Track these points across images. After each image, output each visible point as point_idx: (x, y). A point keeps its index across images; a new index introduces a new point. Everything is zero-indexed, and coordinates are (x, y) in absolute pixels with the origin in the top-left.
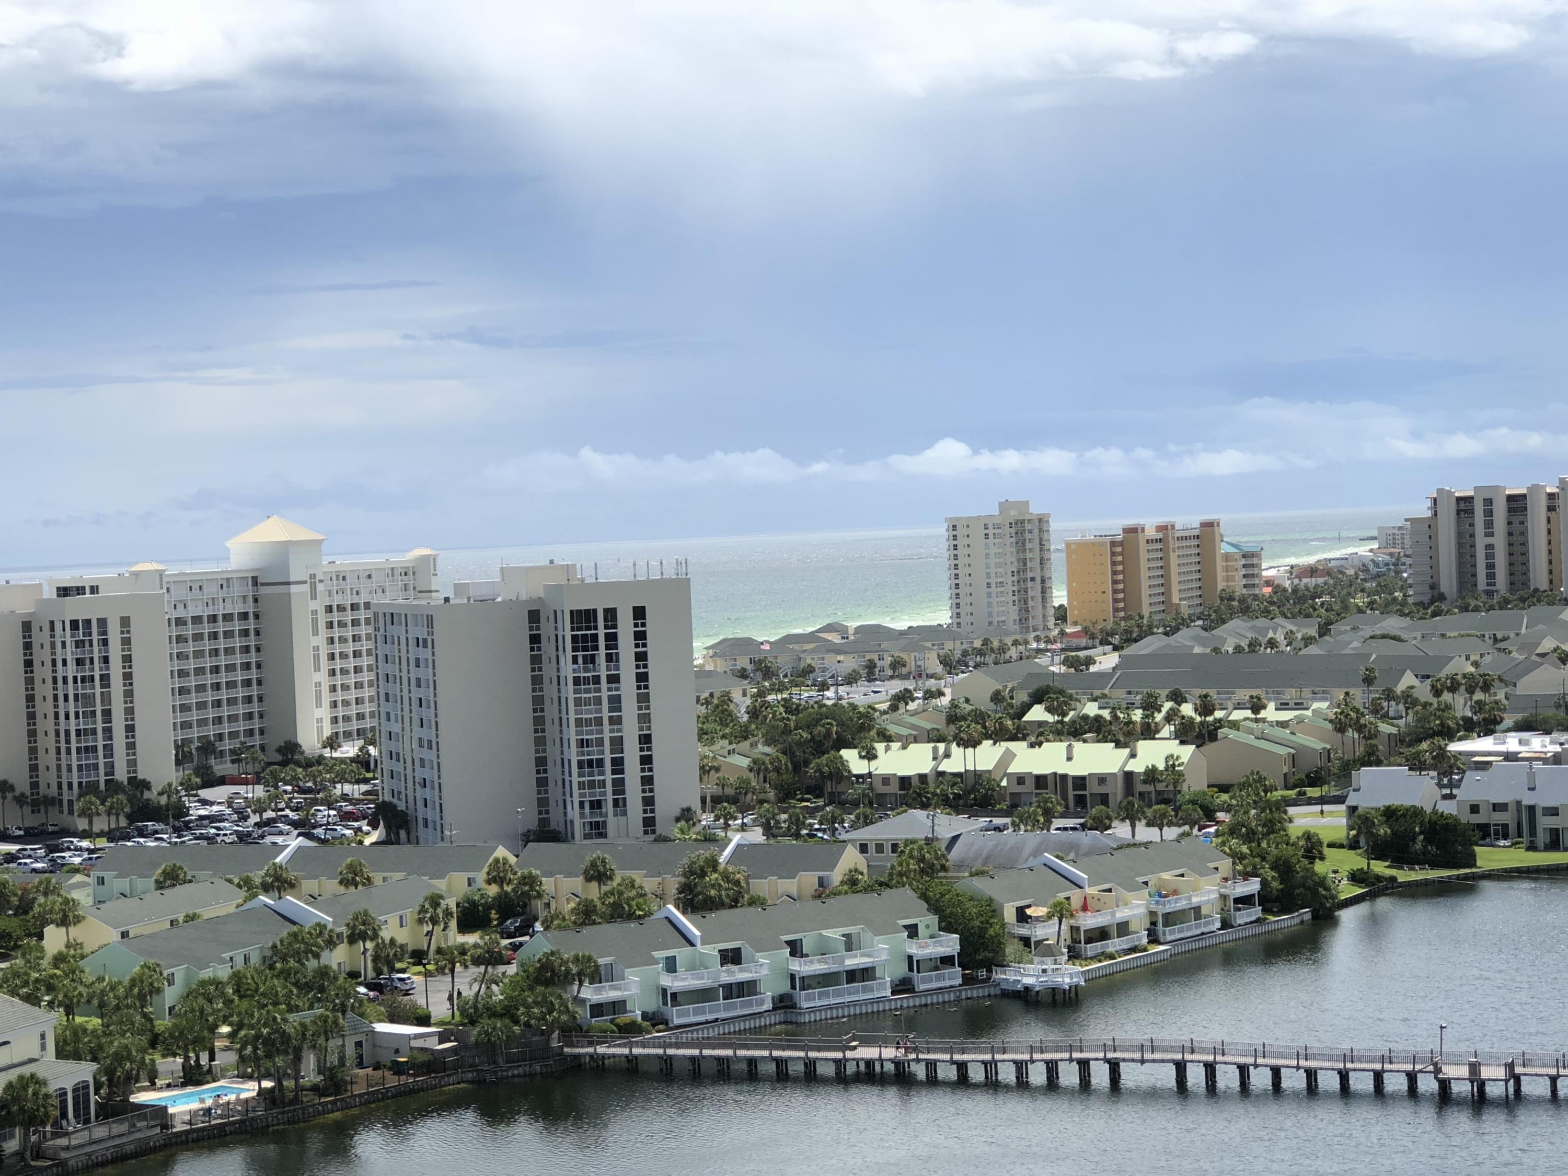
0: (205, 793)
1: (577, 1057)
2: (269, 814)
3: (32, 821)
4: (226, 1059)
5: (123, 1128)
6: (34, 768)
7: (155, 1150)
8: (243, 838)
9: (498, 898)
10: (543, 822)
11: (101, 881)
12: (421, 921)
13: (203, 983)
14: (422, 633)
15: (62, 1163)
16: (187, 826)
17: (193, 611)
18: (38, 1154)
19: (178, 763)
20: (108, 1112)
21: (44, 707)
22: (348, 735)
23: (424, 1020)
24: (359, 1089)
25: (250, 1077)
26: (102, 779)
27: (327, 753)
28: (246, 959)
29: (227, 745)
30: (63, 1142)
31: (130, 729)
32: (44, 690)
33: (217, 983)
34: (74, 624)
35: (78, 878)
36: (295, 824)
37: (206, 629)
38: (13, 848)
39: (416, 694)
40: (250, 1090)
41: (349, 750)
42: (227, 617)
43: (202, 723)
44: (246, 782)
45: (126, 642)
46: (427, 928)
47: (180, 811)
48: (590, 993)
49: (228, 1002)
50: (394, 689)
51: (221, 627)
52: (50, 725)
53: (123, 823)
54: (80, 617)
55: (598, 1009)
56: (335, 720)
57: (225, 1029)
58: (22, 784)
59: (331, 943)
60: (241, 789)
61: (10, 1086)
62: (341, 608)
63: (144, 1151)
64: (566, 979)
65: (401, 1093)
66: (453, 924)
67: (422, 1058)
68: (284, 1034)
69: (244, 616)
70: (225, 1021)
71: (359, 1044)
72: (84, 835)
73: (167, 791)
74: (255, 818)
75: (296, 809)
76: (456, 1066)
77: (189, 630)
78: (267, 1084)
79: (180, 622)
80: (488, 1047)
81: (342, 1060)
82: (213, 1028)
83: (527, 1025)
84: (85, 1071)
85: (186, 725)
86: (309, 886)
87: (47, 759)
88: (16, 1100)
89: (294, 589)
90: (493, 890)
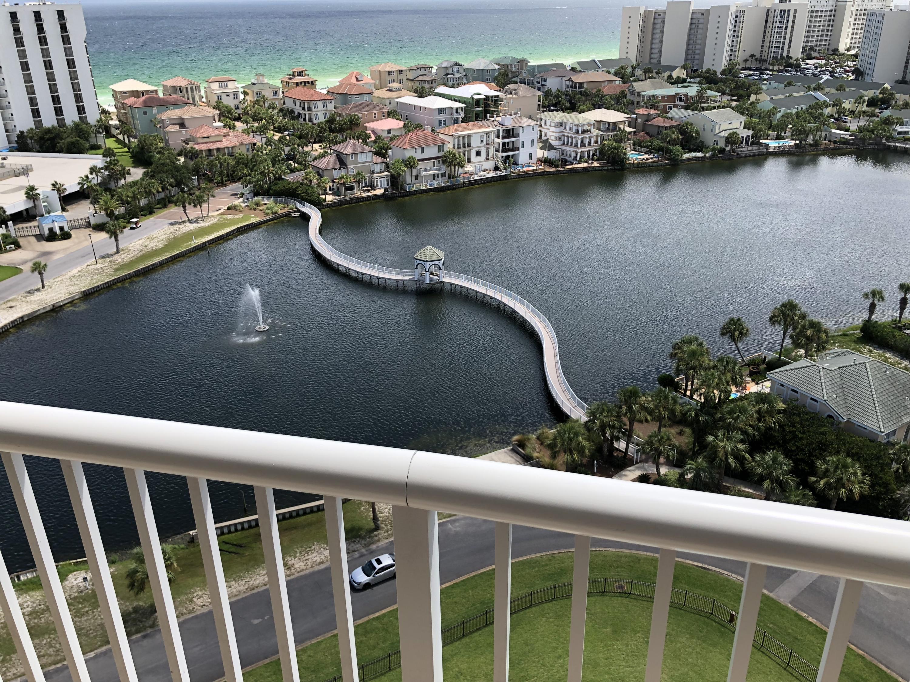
0: (808, 61)
1: (890, 146)
2: (824, 69)
3: (758, 66)
4: (788, 134)
5: (756, 148)
6: (762, 51)
7: (763, 155)
8: (814, 74)
9: (882, 98)
10: (904, 78)
11: (770, 83)
12: (855, 103)
13: (787, 113)
14: (880, 19)
15: (739, 155)
16: (800, 70)
17: (816, 9)
18: (734, 152)
19: (802, 52)
20: (753, 144)
21: (768, 34)
22: (854, 48)
23: (847, 130)
24: (822, 147)
25: (793, 139)
26: (779, 55)
27: (846, 52)
28: (802, 108)
29: (818, 48)
30: (740, 149)
31: (790, 42)
32: (769, 29)
33: (791, 114)
34: (781, 11)
35: (765, 82)
36: (830, 72)
37: (819, 14)
38: (751, 72)
39: (875, 37)
40: (792, 143)
41: (853, 52)
42: (826, 11)
43: (812, 41)
44: (820, 59)
45: (794, 17)
46: (857, 105)
47: (799, 66)
48: (899, 128)
49: (793, 119)
50: (868, 35)
51: (824, 14)
52: (768, 40)
53: (782, 68)
54: (783, 9)
55: (899, 133)
56: (851, 43)
57: (790, 126)
58: (758, 56)
59: (827, 106)
60: (818, 61)
61: (730, 134)
62: (861, 10)
63: (760, 154)
64: (893, 123)
65: (834, 149)
66: (865, 104)
67: (843, 140)
68: (804, 129)
69: (831, 11)
70: (791, 124)
71: (826, 135)
72: (771, 70)
73: (797, 60)
74: (819, 69)
75: (832, 68)
76: (852, 143)
77: (814, 14)
78: (797, 142)
79: (812, 12)
80: (863, 140)
81: (820, 138)
82: (787, 126)
83: (877, 135)
84: (750, 133)
85: (807, 42)
86: (827, 90)
87: (766, 49)
88: (731, 137)
89: (848, 3)
90: (881, 96)
